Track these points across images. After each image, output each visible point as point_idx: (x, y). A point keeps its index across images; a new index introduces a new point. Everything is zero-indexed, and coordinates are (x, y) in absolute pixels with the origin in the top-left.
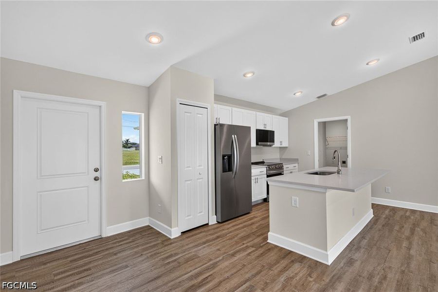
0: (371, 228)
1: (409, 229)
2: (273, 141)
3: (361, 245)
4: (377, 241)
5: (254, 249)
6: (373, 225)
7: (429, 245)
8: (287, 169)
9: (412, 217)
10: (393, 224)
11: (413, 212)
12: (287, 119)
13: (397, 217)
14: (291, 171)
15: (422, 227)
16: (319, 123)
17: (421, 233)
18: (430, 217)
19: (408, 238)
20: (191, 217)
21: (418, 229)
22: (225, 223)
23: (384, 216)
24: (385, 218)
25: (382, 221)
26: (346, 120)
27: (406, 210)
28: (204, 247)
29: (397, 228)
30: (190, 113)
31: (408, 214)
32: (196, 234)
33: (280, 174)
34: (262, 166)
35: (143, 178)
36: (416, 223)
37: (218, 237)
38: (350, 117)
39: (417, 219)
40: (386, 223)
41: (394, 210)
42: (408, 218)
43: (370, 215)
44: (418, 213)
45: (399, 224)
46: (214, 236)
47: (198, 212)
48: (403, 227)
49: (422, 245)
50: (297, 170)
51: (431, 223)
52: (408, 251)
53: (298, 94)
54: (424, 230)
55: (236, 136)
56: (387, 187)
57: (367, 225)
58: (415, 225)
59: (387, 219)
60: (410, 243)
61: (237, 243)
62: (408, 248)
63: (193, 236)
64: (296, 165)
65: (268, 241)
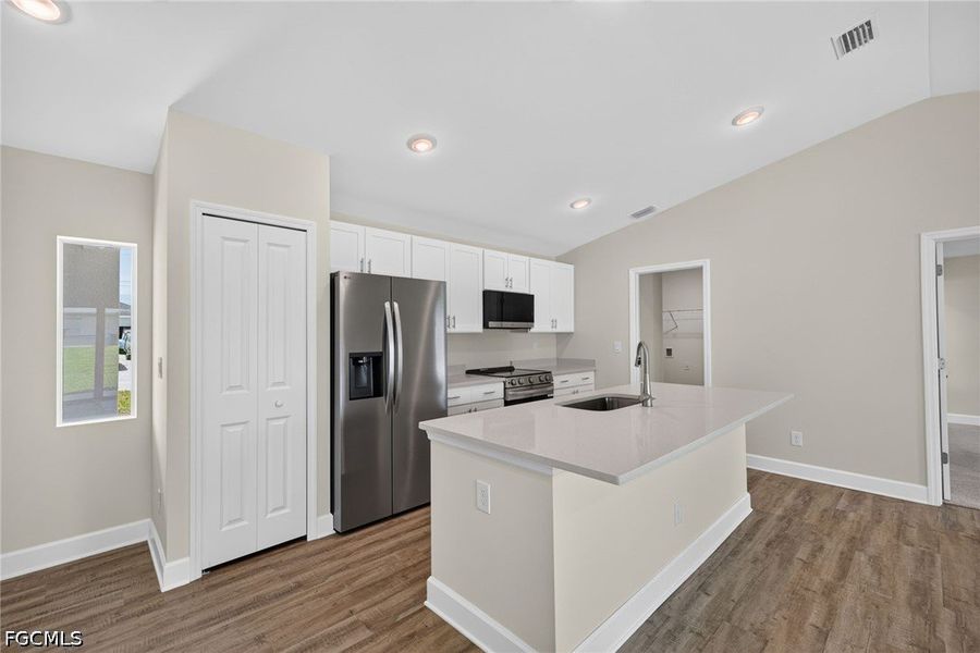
0: (734, 553)
1: (837, 557)
2: (531, 319)
3: (687, 617)
4: (740, 601)
5: (369, 633)
6: (742, 542)
7: (885, 621)
8: (564, 385)
9: (851, 516)
10: (798, 539)
11: (857, 497)
12: (571, 267)
13: (812, 516)
14: (576, 389)
15: (871, 550)
16: (642, 277)
17: (867, 572)
18: (896, 515)
19: (829, 591)
20: (245, 523)
21: (861, 558)
22: (351, 536)
23: (779, 512)
24: (781, 518)
25: (769, 529)
26: (699, 270)
27: (839, 492)
28: (226, 628)
29: (803, 553)
30: (246, 241)
31: (842, 504)
32: (243, 576)
33: (544, 397)
34: (494, 379)
35: (133, 415)
36: (858, 536)
37: (299, 585)
38: (708, 261)
39: (863, 524)
40: (777, 536)
41: (809, 490)
42: (839, 517)
43: (741, 508)
44: (869, 502)
45: (812, 537)
46: (291, 583)
47: (270, 509)
48: (821, 548)
49: (865, 617)
50: (593, 386)
51: (898, 537)
52: (819, 645)
53: (581, 206)
54: (875, 561)
55: (396, 305)
56: (793, 432)
57: (726, 543)
58: (855, 543)
59: (784, 524)
60: (831, 614)
61: (336, 608)
62: (820, 631)
63: (233, 579)
64: (591, 375)
65: (426, 603)
